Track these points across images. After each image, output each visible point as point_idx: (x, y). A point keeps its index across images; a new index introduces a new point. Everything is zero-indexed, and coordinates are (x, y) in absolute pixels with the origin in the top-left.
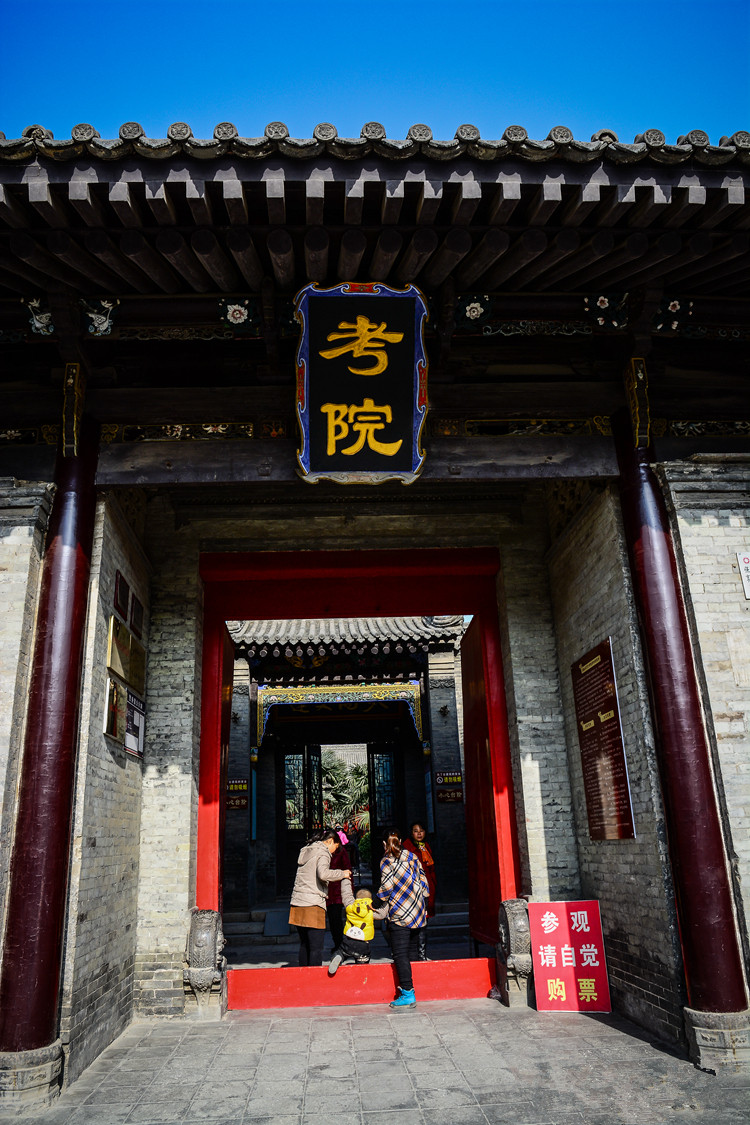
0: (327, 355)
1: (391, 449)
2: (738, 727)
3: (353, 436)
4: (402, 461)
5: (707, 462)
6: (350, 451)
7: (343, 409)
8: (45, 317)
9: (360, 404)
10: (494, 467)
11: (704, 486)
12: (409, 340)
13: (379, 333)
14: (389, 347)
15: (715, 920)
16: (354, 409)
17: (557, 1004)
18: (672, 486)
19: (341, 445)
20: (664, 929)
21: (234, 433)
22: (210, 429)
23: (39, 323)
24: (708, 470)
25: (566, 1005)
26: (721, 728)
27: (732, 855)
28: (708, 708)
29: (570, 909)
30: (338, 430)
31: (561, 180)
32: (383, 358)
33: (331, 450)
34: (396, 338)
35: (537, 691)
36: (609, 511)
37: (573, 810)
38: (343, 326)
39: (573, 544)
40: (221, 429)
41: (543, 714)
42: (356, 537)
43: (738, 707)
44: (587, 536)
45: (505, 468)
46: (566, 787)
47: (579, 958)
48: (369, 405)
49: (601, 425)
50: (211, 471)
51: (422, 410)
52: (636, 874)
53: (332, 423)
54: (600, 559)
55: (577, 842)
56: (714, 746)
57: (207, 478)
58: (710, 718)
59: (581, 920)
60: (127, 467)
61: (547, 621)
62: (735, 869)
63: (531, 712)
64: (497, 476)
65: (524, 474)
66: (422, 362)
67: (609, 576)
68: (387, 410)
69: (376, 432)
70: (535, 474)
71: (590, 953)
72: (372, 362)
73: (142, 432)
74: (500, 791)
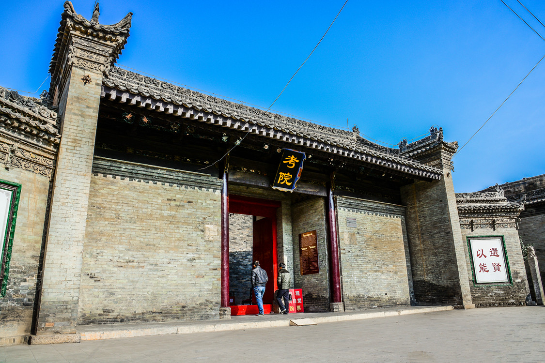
0: (284, 162)
1: (289, 184)
2: (344, 251)
3: (284, 180)
4: (291, 187)
5: (344, 197)
6: (282, 183)
7: (283, 174)
8: (226, 138)
9: (287, 174)
10: (305, 191)
11: (342, 202)
12: (300, 162)
13: (295, 160)
14: (296, 163)
15: (338, 286)
16: (286, 174)
17: (292, 312)
18: (338, 201)
19: (281, 181)
20: (326, 290)
21: (256, 173)
22: (251, 171)
23: (225, 138)
24: (344, 199)
25: (294, 311)
26: (342, 251)
27: (341, 275)
28: (340, 247)
29: (295, 291)
30: (281, 178)
31: (347, 152)
32: (294, 165)
33: (278, 182)
34: (298, 161)
35: (288, 239)
36: (322, 203)
37: (294, 269)
38: (289, 157)
39: (305, 206)
40: (254, 171)
41: (289, 245)
42: (249, 193)
43: (345, 248)
44: (311, 206)
45: (307, 191)
46: (293, 263)
47: (297, 301)
48: (288, 174)
49: (324, 183)
50: (252, 182)
51: (298, 177)
52: (318, 280)
53: (281, 176)
54: (316, 212)
55: (294, 276)
56: (340, 255)
57: (252, 184)
58: (340, 249)
59: (298, 293)
60: (235, 177)
61: (290, 222)
62: (342, 278)
63: (286, 244)
64: (306, 193)
65: (311, 193)
66: (301, 168)
67: (319, 217)
68: (291, 176)
69: (288, 180)
70: (312, 194)
71: (300, 300)
72: (291, 165)
73: (237, 168)
74: (275, 264)
